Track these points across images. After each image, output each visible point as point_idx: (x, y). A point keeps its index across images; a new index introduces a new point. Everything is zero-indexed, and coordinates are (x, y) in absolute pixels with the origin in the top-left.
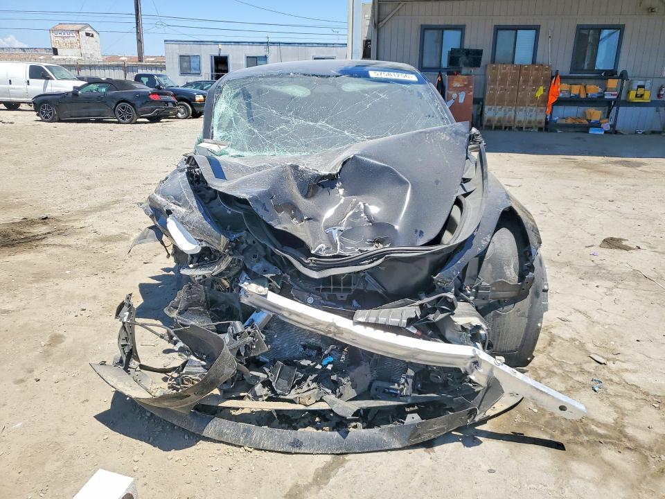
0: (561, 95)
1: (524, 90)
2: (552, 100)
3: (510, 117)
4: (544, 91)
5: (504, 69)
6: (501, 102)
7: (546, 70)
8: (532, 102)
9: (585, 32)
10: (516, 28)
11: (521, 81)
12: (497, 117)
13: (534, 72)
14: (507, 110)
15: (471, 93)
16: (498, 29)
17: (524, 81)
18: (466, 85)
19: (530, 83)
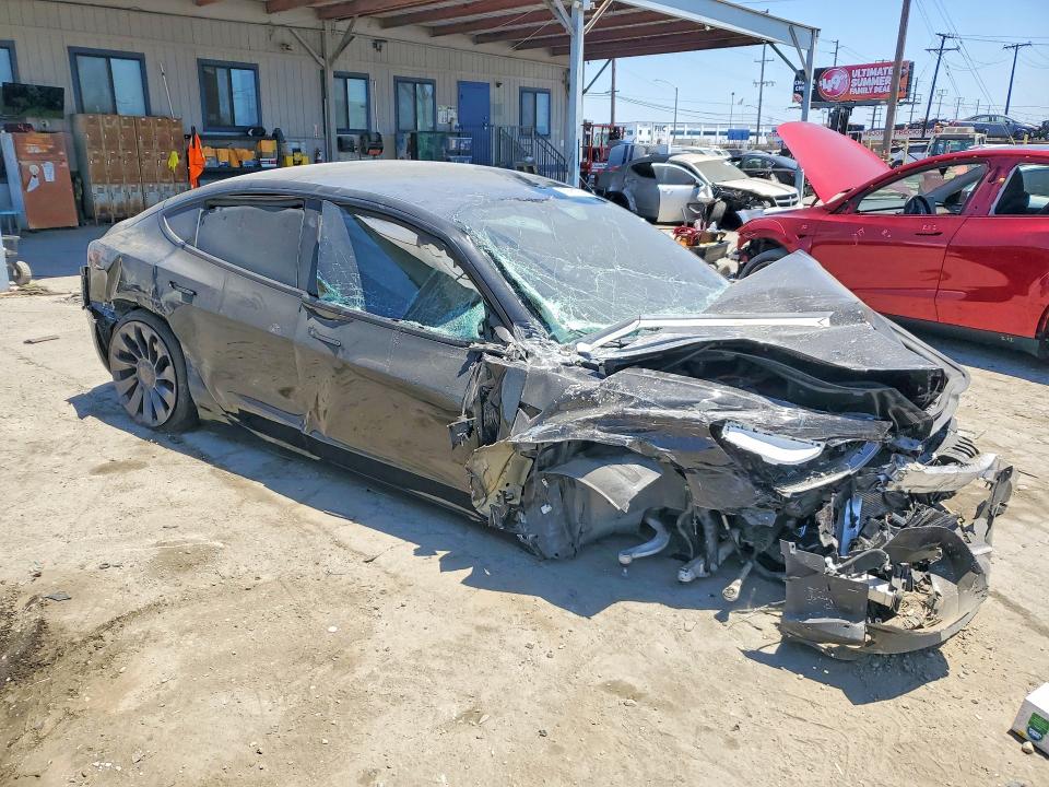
0: (207, 164)
1: (148, 157)
2: (196, 172)
3: (136, 202)
4: (180, 158)
5: (109, 122)
6: (116, 178)
7: (176, 125)
8: (165, 175)
9: (209, 70)
10: (108, 56)
11: (141, 144)
12: (115, 203)
13: (158, 128)
14: (130, 190)
15: (65, 165)
16: (76, 54)
17: (145, 143)
18: (51, 151)
19: (156, 146)
